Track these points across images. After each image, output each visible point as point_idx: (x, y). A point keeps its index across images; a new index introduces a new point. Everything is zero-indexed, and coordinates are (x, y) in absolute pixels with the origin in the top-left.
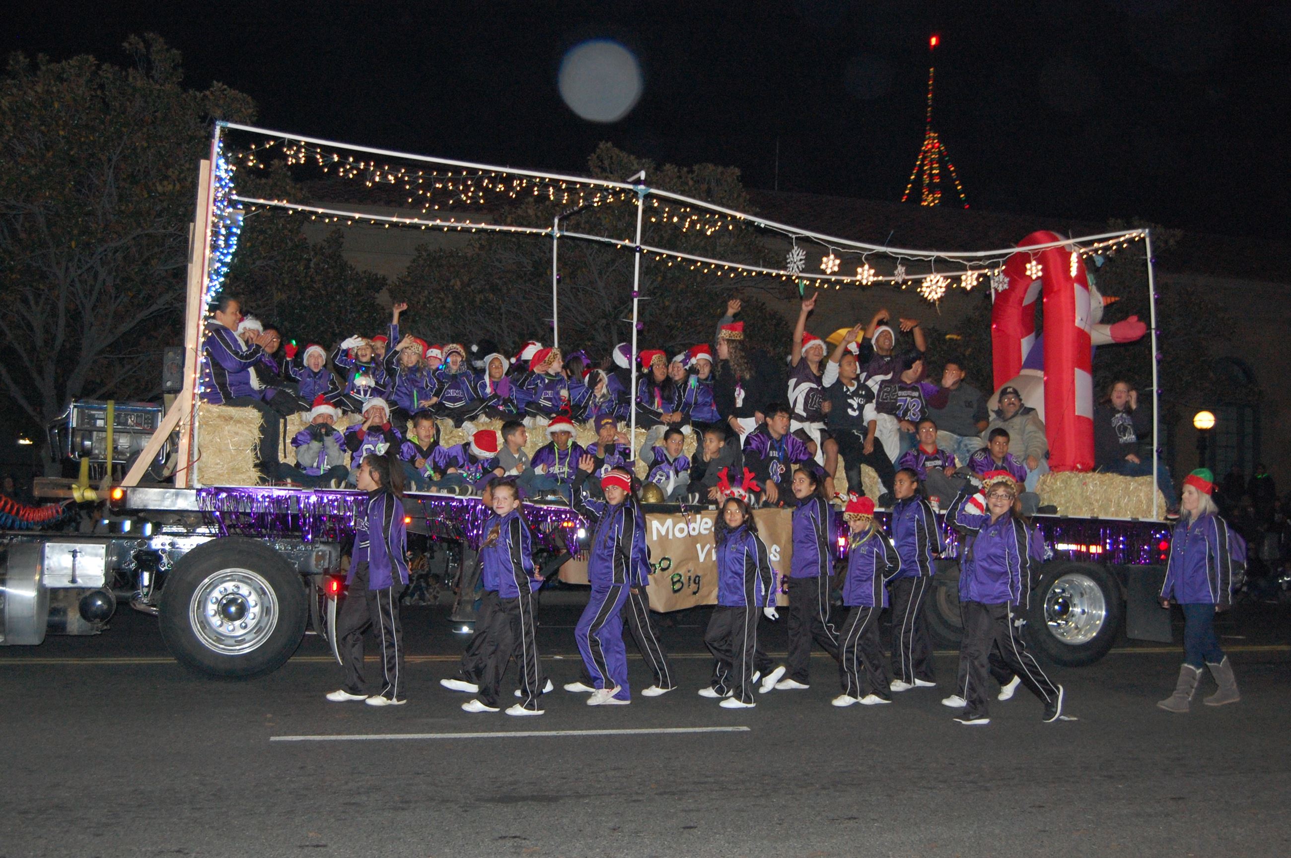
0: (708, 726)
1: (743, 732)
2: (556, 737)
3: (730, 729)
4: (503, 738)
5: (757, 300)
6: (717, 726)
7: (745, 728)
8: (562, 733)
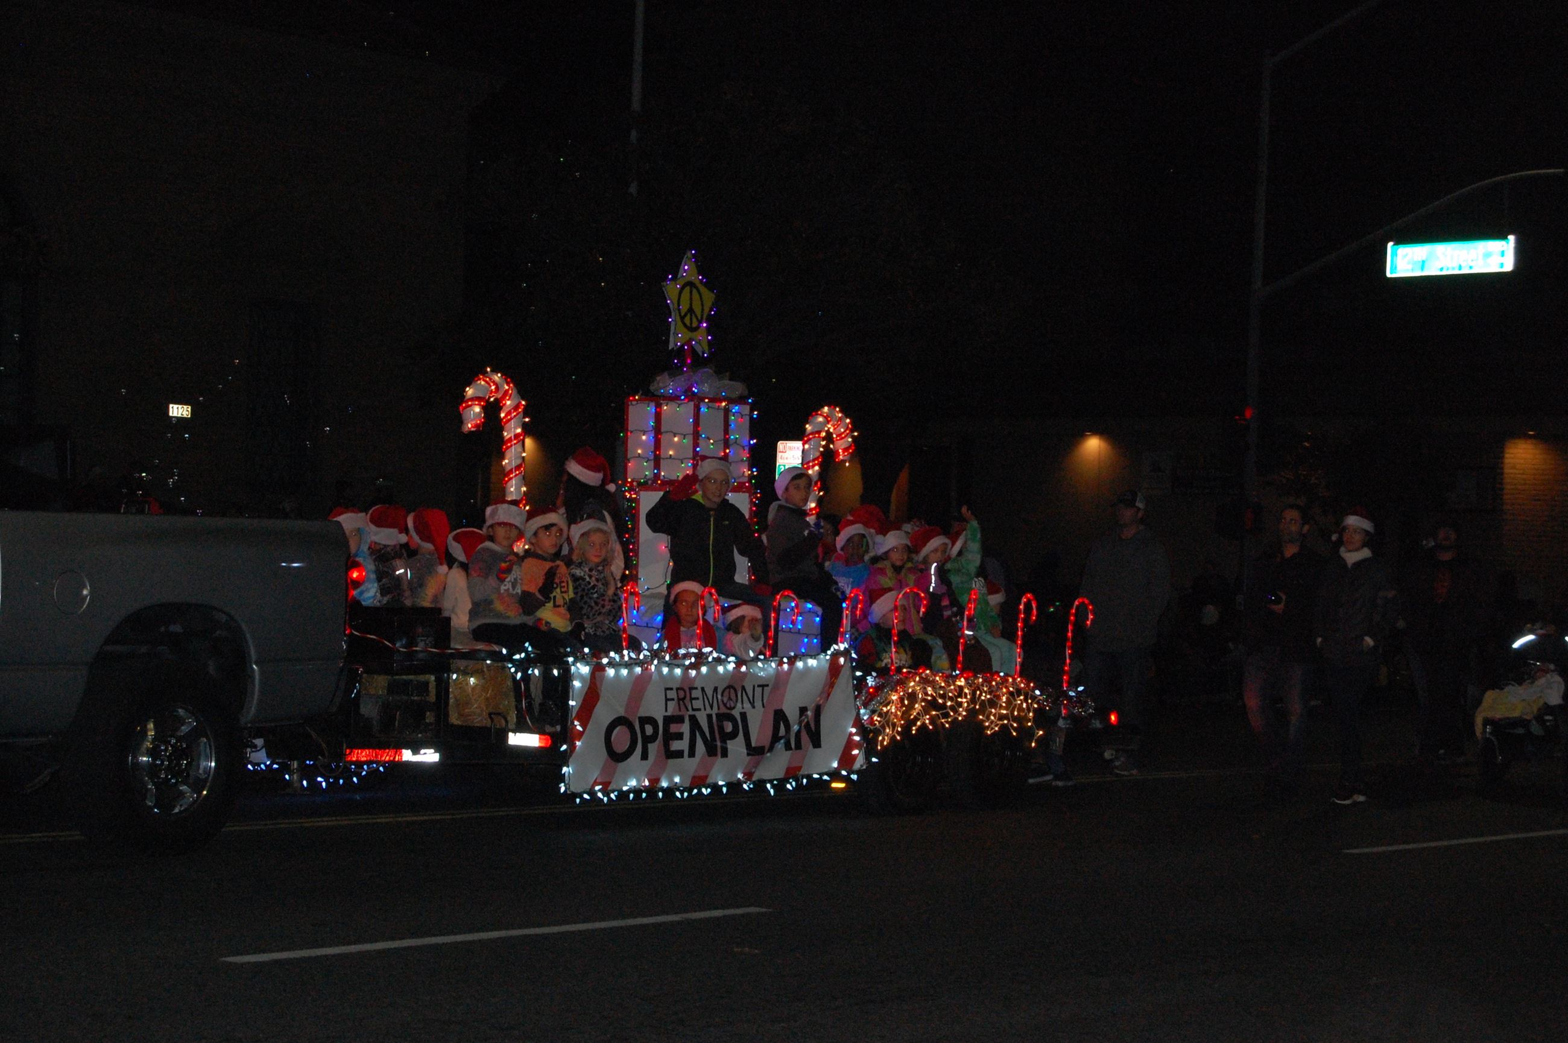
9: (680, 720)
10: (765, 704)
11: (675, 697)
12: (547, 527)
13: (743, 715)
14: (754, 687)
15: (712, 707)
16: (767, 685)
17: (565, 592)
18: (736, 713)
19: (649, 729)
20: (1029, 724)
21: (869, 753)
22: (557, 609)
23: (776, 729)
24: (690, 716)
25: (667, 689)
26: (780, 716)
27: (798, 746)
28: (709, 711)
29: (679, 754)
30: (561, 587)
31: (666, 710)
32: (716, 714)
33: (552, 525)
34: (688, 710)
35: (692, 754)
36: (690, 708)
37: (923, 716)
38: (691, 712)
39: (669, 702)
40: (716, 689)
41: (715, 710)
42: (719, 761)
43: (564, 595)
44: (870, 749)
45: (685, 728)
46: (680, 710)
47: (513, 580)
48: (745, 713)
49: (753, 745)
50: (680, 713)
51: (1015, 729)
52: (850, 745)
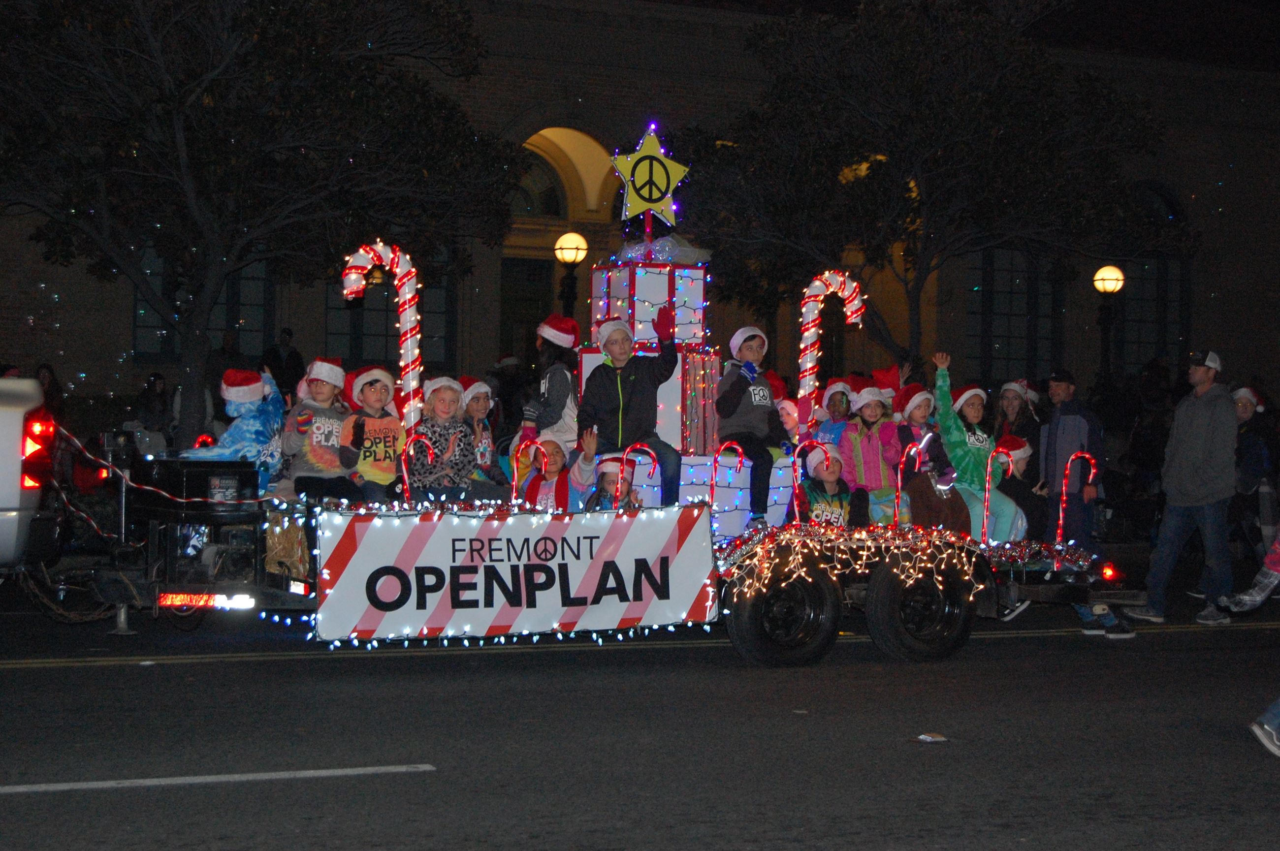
0: (365, 765)
1: (425, 772)
2: (116, 790)
3: (403, 769)
4: (27, 795)
5: (416, 77)
6: (381, 764)
7: (427, 767)
8: (126, 783)
9: (474, 570)
10: (594, 556)
11: (468, 548)
12: (371, 383)
13: (563, 568)
14: (579, 538)
15: (519, 558)
16: (598, 537)
17: (390, 447)
18: (554, 564)
19: (430, 580)
20: (967, 578)
21: (723, 603)
22: (377, 462)
23: (604, 579)
24: (486, 567)
25: (454, 541)
26: (610, 567)
27: (638, 596)
28: (514, 561)
29: (474, 604)
30: (385, 442)
31: (454, 561)
32: (525, 565)
33: (377, 381)
34: (484, 560)
35: (489, 603)
36: (487, 558)
37: (799, 569)
38: (488, 563)
39: (457, 553)
40: (527, 541)
41: (524, 560)
42: (525, 611)
43: (388, 449)
44: (723, 601)
45: (479, 579)
46: (472, 560)
47: (326, 433)
48: (566, 565)
49: (572, 595)
50: (472, 564)
51: (941, 583)
52: (702, 595)
